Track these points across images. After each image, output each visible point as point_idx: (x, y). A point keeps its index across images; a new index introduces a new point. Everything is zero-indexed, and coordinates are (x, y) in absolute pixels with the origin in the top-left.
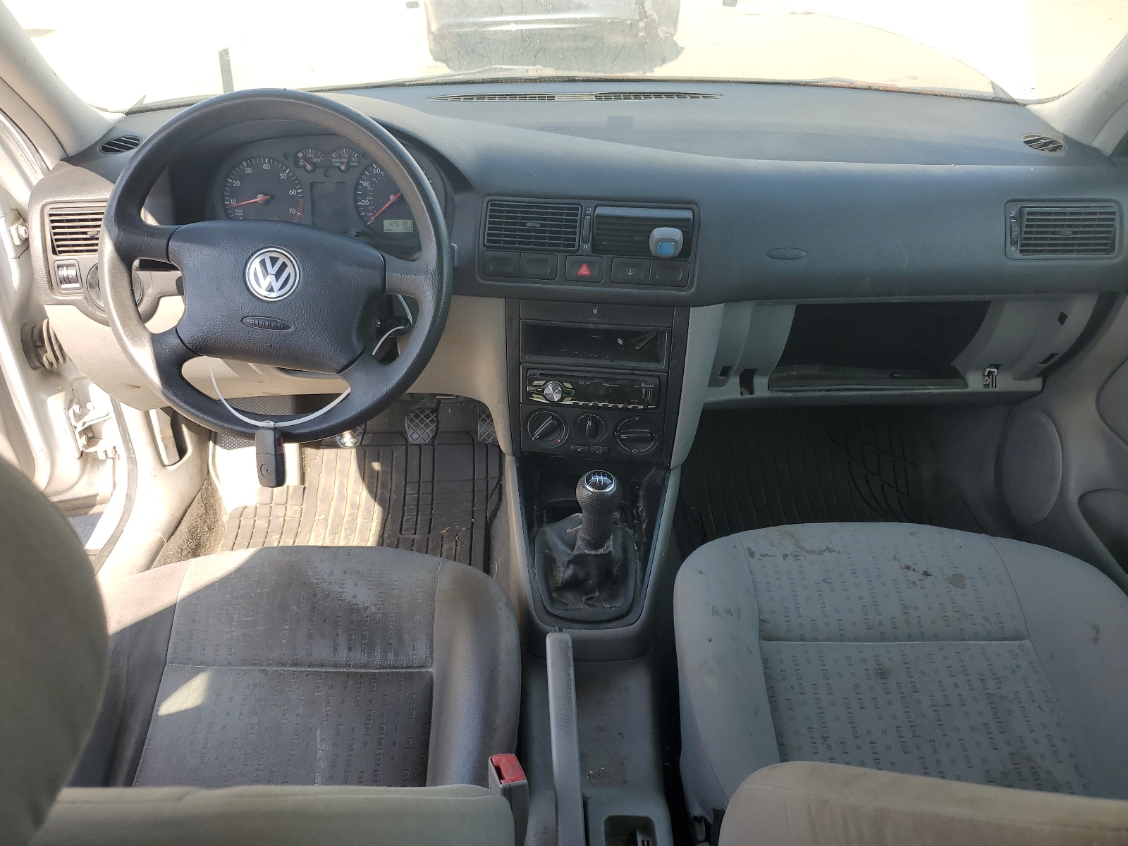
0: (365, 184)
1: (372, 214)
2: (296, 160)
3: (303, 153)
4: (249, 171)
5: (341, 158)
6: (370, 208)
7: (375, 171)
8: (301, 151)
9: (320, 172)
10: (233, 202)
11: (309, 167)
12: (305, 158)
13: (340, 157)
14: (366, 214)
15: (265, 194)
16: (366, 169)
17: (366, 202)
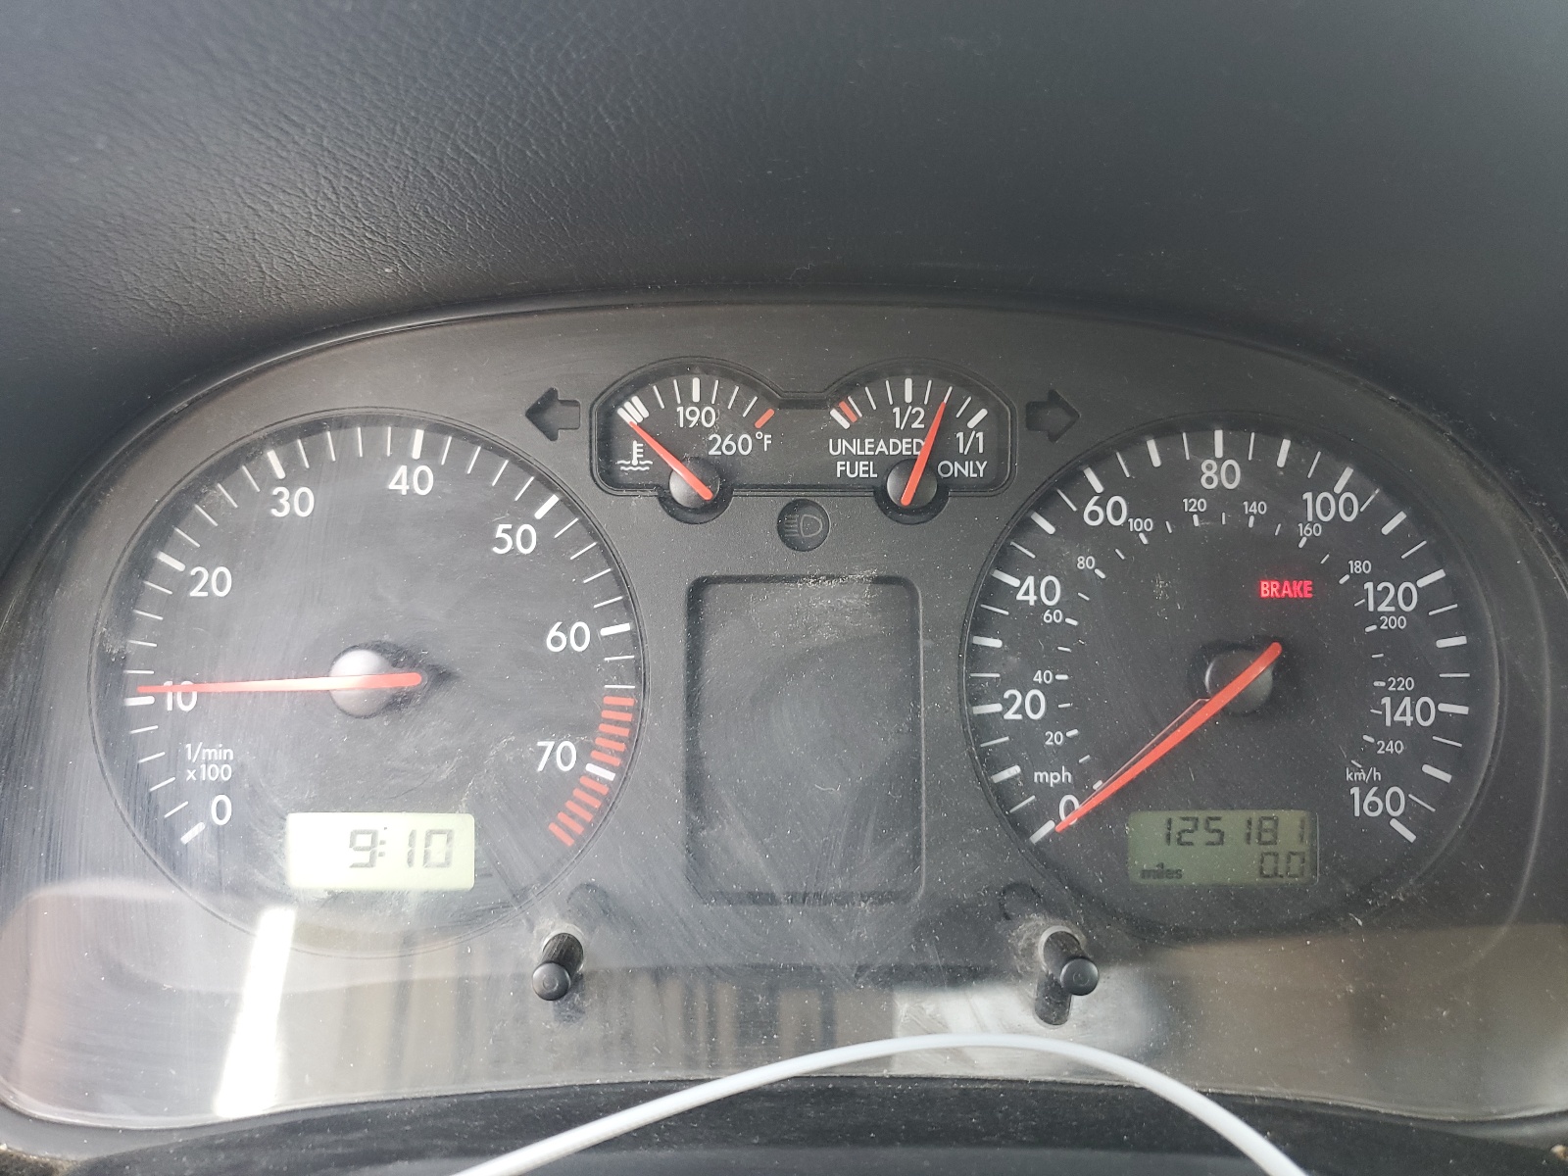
0: (1026, 590)
1: (1066, 775)
2: (608, 440)
3: (649, 403)
4: (295, 503)
5: (887, 431)
6: (1054, 739)
7: (1094, 513)
8: (637, 385)
9: (754, 515)
10: (179, 699)
11: (683, 484)
12: (660, 427)
13: (879, 425)
14: (1026, 775)
15: (396, 656)
16: (1045, 502)
17: (1023, 705)
